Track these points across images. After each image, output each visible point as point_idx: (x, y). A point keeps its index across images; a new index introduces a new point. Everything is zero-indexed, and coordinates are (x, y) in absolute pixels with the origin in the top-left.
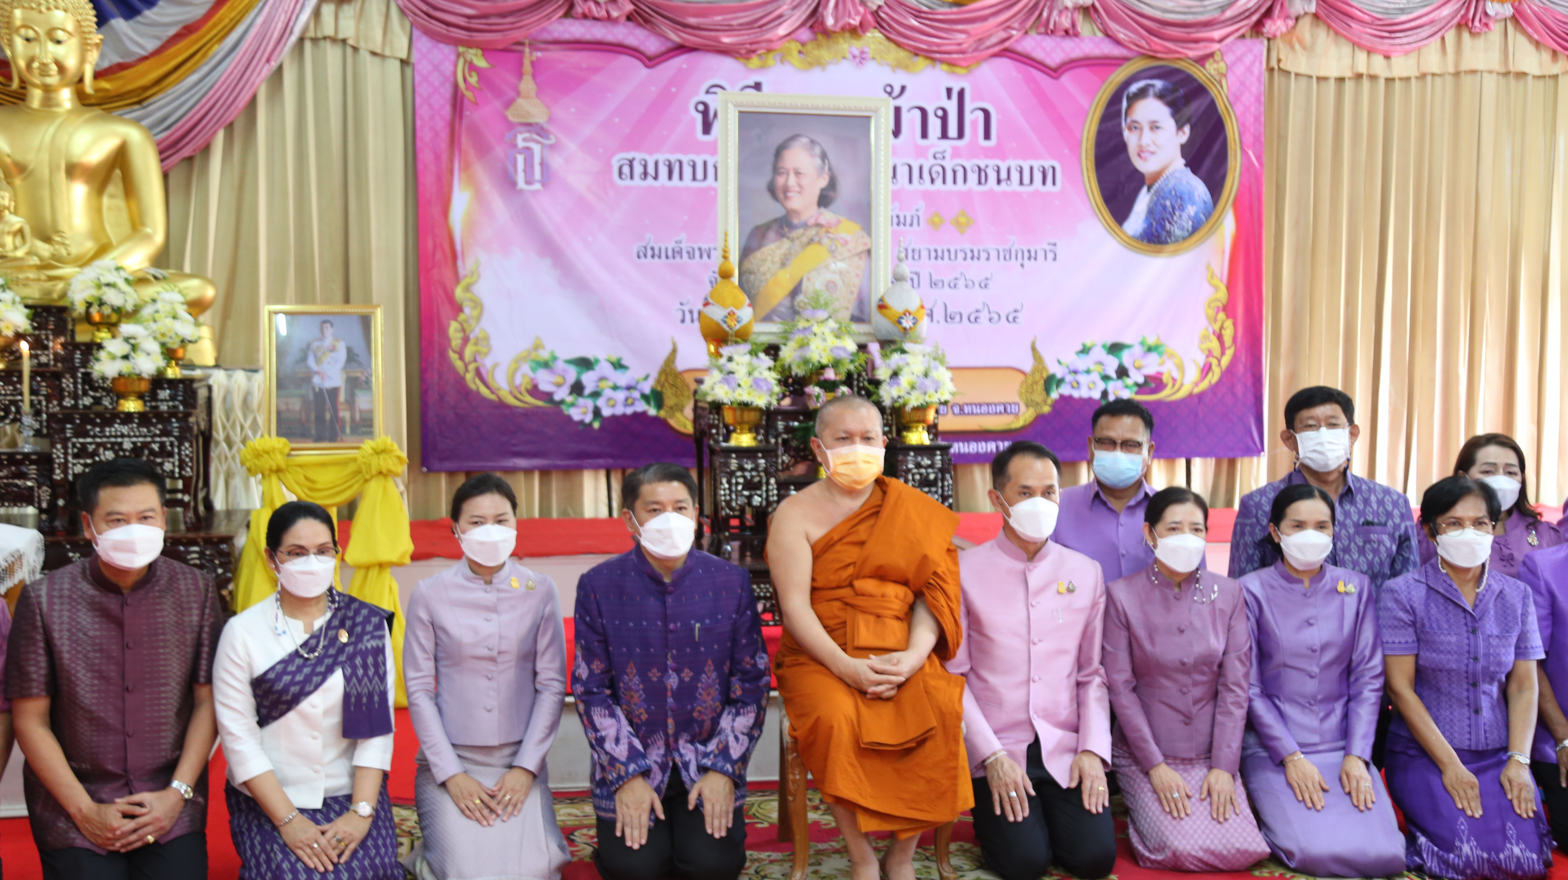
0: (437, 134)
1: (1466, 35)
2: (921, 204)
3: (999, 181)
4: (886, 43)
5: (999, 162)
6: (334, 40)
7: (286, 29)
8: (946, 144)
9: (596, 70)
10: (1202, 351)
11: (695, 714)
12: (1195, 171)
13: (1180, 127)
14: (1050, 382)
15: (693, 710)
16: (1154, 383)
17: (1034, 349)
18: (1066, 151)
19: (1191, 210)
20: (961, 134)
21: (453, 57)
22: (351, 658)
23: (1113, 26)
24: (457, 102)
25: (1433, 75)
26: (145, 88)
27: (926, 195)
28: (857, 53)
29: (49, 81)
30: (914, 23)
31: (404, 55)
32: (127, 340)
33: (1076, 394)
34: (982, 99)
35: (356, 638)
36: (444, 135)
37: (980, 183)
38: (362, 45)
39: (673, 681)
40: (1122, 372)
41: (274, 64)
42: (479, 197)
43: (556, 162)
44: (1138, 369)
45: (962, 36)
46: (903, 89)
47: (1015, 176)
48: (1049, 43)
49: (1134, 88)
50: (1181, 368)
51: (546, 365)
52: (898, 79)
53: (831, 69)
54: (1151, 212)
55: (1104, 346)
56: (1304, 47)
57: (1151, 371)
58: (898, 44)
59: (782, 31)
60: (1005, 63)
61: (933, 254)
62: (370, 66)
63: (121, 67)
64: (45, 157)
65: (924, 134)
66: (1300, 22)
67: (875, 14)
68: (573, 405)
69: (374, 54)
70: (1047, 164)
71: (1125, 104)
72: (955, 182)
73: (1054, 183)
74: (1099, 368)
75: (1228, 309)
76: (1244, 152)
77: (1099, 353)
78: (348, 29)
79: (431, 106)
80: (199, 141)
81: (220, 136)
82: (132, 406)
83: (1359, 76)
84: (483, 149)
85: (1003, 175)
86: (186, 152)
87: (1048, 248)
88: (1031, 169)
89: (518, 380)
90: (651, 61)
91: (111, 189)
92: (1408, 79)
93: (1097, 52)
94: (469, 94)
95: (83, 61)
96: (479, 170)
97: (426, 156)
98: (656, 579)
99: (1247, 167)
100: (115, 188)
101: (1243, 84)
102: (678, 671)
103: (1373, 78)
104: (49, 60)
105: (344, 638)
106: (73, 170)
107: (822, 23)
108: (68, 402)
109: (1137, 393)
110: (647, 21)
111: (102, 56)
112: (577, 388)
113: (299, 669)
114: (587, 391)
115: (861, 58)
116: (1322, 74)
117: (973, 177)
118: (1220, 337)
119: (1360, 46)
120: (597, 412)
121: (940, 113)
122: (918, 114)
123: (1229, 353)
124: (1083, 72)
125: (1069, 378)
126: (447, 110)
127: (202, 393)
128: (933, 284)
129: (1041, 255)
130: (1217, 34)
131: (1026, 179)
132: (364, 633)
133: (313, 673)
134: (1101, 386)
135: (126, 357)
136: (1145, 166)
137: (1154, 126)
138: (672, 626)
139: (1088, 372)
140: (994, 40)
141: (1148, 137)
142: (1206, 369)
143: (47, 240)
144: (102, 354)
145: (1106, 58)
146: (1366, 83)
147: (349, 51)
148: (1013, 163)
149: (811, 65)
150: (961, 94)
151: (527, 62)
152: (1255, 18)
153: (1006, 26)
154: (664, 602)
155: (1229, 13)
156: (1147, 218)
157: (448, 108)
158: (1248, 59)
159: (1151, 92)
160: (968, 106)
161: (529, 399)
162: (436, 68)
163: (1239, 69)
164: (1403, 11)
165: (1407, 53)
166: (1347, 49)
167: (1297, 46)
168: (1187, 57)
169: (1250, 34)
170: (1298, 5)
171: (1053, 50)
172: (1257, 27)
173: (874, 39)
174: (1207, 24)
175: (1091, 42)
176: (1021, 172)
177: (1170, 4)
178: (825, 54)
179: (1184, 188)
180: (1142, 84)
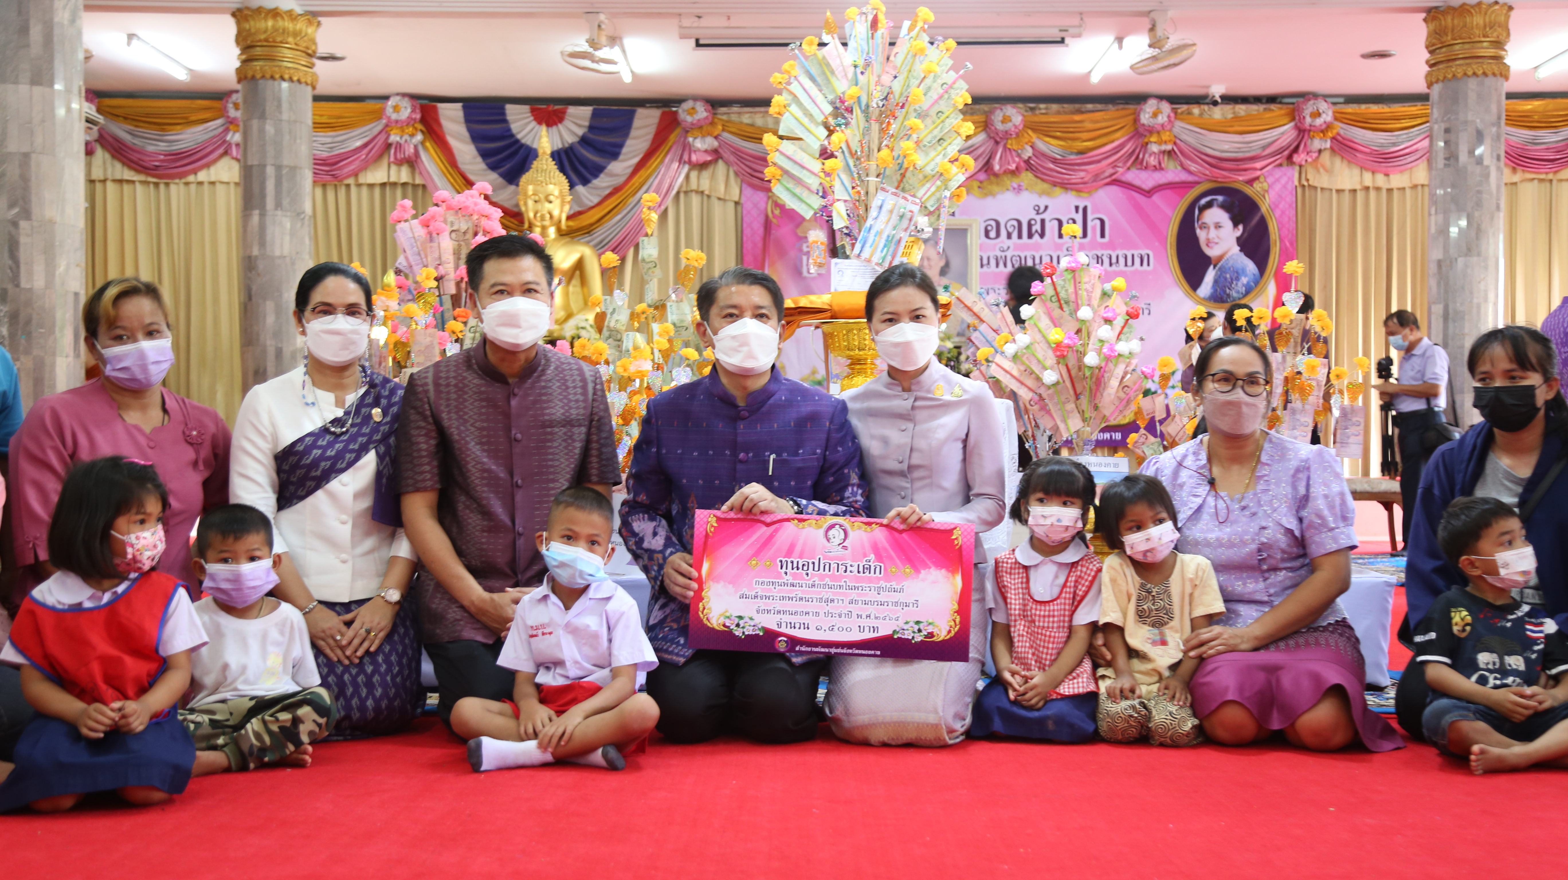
3: (1111, 265)
4: (1034, 179)
5: (1110, 252)
6: (697, 192)
7: (670, 188)
12: (1247, 255)
13: (1235, 225)
18: (1157, 244)
19: (1244, 280)
20: (1085, 235)
21: (764, 199)
23: (1188, 163)
24: (768, 225)
25: (1423, 186)
28: (1015, 186)
29: (544, 224)
30: (1051, 166)
31: (736, 199)
34: (1099, 212)
36: (760, 245)
38: (713, 194)
45: (1082, 174)
46: (1046, 207)
47: (1122, 261)
48: (1144, 175)
49: (1203, 201)
52: (1042, 202)
53: (999, 197)
54: (1216, 282)
56: (1326, 171)
58: (1043, 180)
60: (1114, 189)
62: (717, 206)
63: (580, 213)
65: (1060, 236)
66: (1321, 155)
67: (1027, 162)
69: (719, 199)
70: (1144, 252)
71: (1197, 212)
73: (1148, 265)
76: (1281, 240)
78: (705, 185)
79: (752, 229)
81: (633, 249)
83: (1367, 188)
84: (781, 253)
85: (1114, 260)
87: (1144, 307)
88: (1133, 256)
91: (574, 282)
92: (1404, 189)
93: (1177, 179)
94: (773, 221)
95: (562, 211)
96: (779, 265)
99: (1284, 251)
100: (576, 281)
101: (1280, 196)
103: (1378, 189)
104: (545, 212)
107: (992, 169)
115: (1019, 189)
116: (1339, 187)
119: (1367, 169)
122: (1056, 223)
124: (1168, 192)
129: (1140, 312)
130: (1258, 165)
131: (1129, 263)
136: (1212, 252)
137: (1218, 226)
140: (1107, 174)
141: (1213, 233)
145: (1183, 183)
146: (1372, 194)
147: (705, 198)
148: (1120, 253)
149: (986, 195)
150: (1085, 209)
152: (1286, 153)
153: (1114, 165)
155: (1268, 151)
156: (1213, 286)
157: (760, 230)
158: (1284, 180)
159: (1215, 204)
160: (1090, 217)
162: (755, 206)
163: (1278, 187)
164: (1394, 144)
165: (1401, 172)
166: (1356, 171)
167: (1321, 170)
168: (1238, 181)
169: (1285, 163)
170: (1317, 143)
171: (1145, 179)
172: (1290, 158)
173: (1027, 177)
174: (1253, 159)
175: (1173, 173)
176: (1126, 258)
177: (1226, 147)
178: (995, 188)
179: (1239, 266)
180: (1208, 199)
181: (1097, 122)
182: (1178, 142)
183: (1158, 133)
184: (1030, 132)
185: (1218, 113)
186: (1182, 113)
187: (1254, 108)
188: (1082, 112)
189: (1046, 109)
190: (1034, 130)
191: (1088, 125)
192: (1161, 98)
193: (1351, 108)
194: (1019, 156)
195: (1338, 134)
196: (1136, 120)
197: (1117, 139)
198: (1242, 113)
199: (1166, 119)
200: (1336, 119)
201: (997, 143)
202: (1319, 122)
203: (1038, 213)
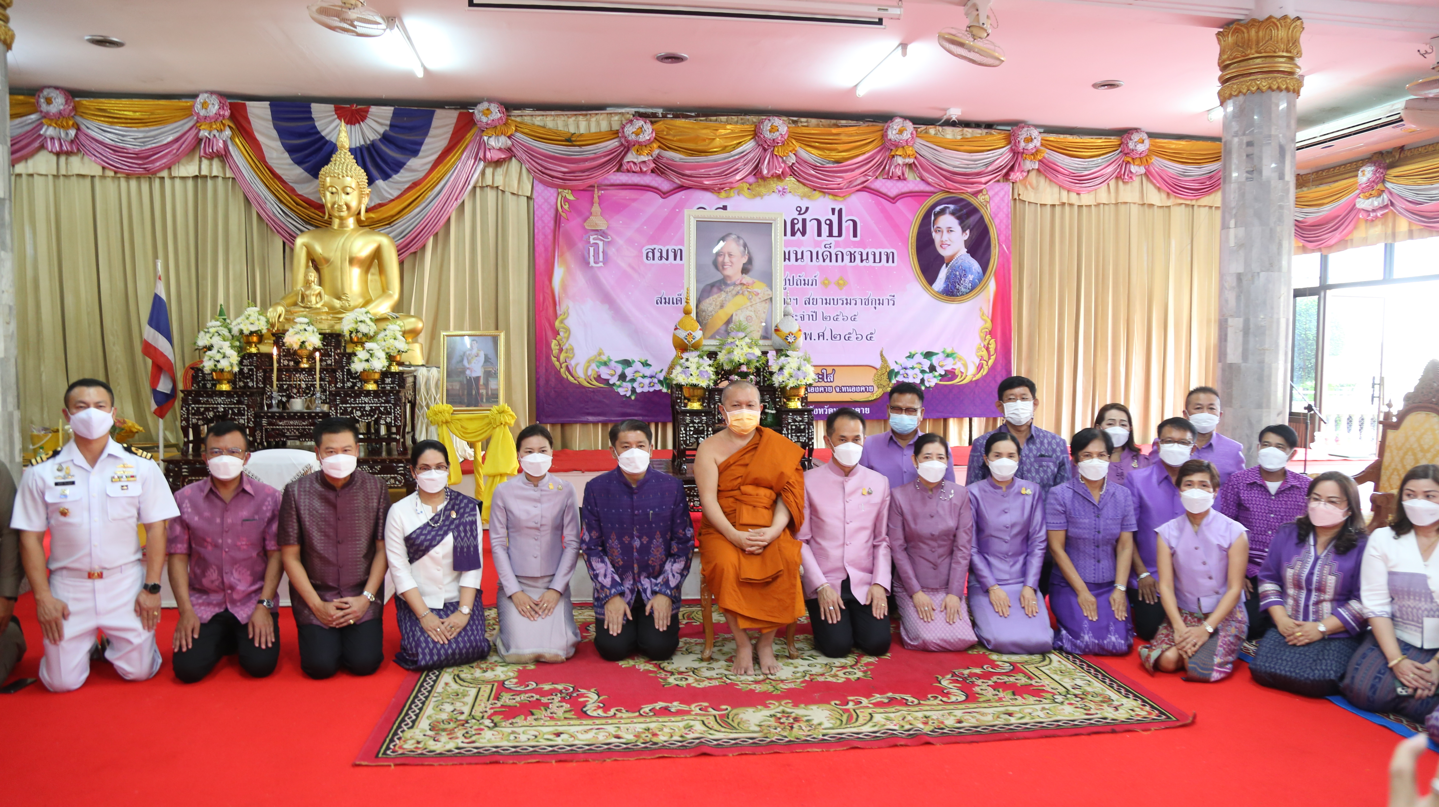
0: (546, 236)
1: (1121, 183)
2: (818, 273)
3: (862, 261)
4: (797, 183)
5: (862, 250)
6: (492, 187)
7: (467, 181)
8: (831, 239)
9: (634, 200)
10: (978, 357)
11: (650, 562)
12: (972, 256)
13: (964, 230)
14: (891, 374)
15: (649, 559)
16: (950, 375)
17: (882, 355)
18: (900, 244)
19: (971, 277)
20: (840, 234)
21: (555, 195)
22: (457, 526)
23: (926, 175)
24: (557, 219)
25: (1104, 204)
26: (393, 216)
27: (820, 268)
28: (781, 189)
29: (342, 214)
30: (813, 172)
31: (529, 195)
32: (368, 351)
33: (906, 380)
34: (852, 214)
35: (461, 516)
36: (550, 237)
37: (851, 261)
38: (507, 189)
39: (637, 543)
40: (932, 368)
41: (460, 201)
42: (568, 270)
43: (612, 251)
44: (941, 366)
45: (840, 180)
46: (807, 209)
47: (871, 257)
48: (889, 183)
49: (938, 209)
50: (966, 366)
51: (605, 364)
52: (804, 204)
53: (766, 198)
54: (948, 278)
55: (921, 354)
56: (1033, 188)
57: (949, 368)
58: (804, 184)
59: (738, 177)
60: (865, 195)
61: (824, 301)
62: (511, 200)
63: (381, 205)
64: (339, 254)
65: (819, 234)
66: (1030, 174)
67: (791, 167)
68: (620, 386)
69: (513, 194)
70: (889, 251)
71: (933, 218)
72: (837, 261)
73: (893, 262)
74: (919, 366)
75: (992, 333)
76: (1000, 245)
77: (919, 358)
78: (499, 181)
79: (543, 221)
80: (419, 244)
81: (431, 239)
82: (371, 387)
83: (1063, 204)
84: (571, 244)
85: (864, 257)
86: (412, 250)
87: (890, 298)
88: (880, 253)
89: (589, 374)
90: (665, 195)
91: (372, 270)
92: (1090, 206)
93: (916, 189)
94: (564, 215)
95: (360, 203)
96: (568, 256)
97: (540, 249)
98: (628, 485)
99: (1002, 252)
100: (374, 270)
101: (999, 207)
102: (640, 538)
103: (1071, 205)
104: (342, 203)
105: (454, 515)
106: (352, 261)
107: (761, 173)
108: (339, 385)
109: (941, 380)
110: (662, 173)
111: (371, 200)
112: (623, 377)
113: (429, 532)
114: (628, 379)
115: (783, 192)
116: (1043, 202)
117: (847, 258)
118: (987, 349)
119: (1064, 188)
120: (633, 390)
121: (828, 222)
122: (815, 222)
123: (993, 358)
124: (909, 200)
125: (902, 372)
126: (552, 224)
127: (410, 380)
128: (824, 318)
129: (886, 302)
130: (983, 180)
131: (877, 260)
132: (464, 513)
133: (437, 535)
134: (921, 376)
135: (367, 360)
136: (945, 253)
137: (950, 230)
138: (636, 512)
139: (913, 368)
140: (859, 182)
141: (946, 236)
142: (980, 367)
143: (339, 298)
144: (356, 359)
145: (922, 192)
146: (1067, 208)
147: (500, 192)
148: (870, 251)
149: (755, 196)
150: (840, 211)
151: (596, 196)
152: (1004, 171)
153: (864, 174)
154: (632, 498)
155: (990, 168)
156: (945, 282)
157: (552, 222)
158: (1002, 194)
159: (948, 211)
160: (844, 219)
161: (595, 383)
162: (546, 201)
163: (997, 199)
164: (1086, 169)
165: (1089, 192)
166: (1056, 189)
167: (1029, 187)
168: (966, 192)
169: (1001, 180)
170: (1029, 164)
171: (892, 188)
172: (1006, 176)
173: (790, 181)
174: (979, 174)
175: (913, 183)
176: (874, 255)
177: (957, 163)
178: (763, 190)
179: (966, 265)
180: (942, 207)
181: (851, 135)
182: (918, 156)
183: (903, 147)
184: (794, 142)
185: (950, 133)
186: (921, 132)
187: (978, 132)
188: (838, 126)
189: (807, 122)
190: (797, 140)
191: (844, 138)
192: (905, 118)
193: (1052, 137)
194: (784, 162)
195: (1044, 158)
196: (884, 136)
197: (868, 152)
198: (969, 136)
199: (909, 136)
200: (1042, 145)
201: (765, 150)
202: (1031, 146)
203: (799, 214)
